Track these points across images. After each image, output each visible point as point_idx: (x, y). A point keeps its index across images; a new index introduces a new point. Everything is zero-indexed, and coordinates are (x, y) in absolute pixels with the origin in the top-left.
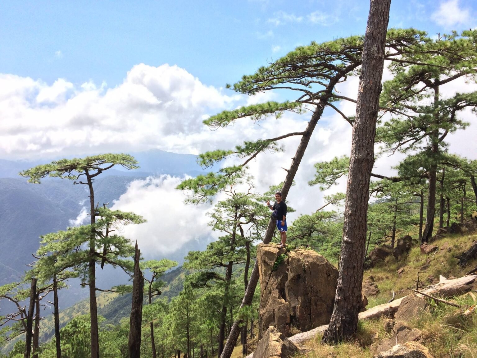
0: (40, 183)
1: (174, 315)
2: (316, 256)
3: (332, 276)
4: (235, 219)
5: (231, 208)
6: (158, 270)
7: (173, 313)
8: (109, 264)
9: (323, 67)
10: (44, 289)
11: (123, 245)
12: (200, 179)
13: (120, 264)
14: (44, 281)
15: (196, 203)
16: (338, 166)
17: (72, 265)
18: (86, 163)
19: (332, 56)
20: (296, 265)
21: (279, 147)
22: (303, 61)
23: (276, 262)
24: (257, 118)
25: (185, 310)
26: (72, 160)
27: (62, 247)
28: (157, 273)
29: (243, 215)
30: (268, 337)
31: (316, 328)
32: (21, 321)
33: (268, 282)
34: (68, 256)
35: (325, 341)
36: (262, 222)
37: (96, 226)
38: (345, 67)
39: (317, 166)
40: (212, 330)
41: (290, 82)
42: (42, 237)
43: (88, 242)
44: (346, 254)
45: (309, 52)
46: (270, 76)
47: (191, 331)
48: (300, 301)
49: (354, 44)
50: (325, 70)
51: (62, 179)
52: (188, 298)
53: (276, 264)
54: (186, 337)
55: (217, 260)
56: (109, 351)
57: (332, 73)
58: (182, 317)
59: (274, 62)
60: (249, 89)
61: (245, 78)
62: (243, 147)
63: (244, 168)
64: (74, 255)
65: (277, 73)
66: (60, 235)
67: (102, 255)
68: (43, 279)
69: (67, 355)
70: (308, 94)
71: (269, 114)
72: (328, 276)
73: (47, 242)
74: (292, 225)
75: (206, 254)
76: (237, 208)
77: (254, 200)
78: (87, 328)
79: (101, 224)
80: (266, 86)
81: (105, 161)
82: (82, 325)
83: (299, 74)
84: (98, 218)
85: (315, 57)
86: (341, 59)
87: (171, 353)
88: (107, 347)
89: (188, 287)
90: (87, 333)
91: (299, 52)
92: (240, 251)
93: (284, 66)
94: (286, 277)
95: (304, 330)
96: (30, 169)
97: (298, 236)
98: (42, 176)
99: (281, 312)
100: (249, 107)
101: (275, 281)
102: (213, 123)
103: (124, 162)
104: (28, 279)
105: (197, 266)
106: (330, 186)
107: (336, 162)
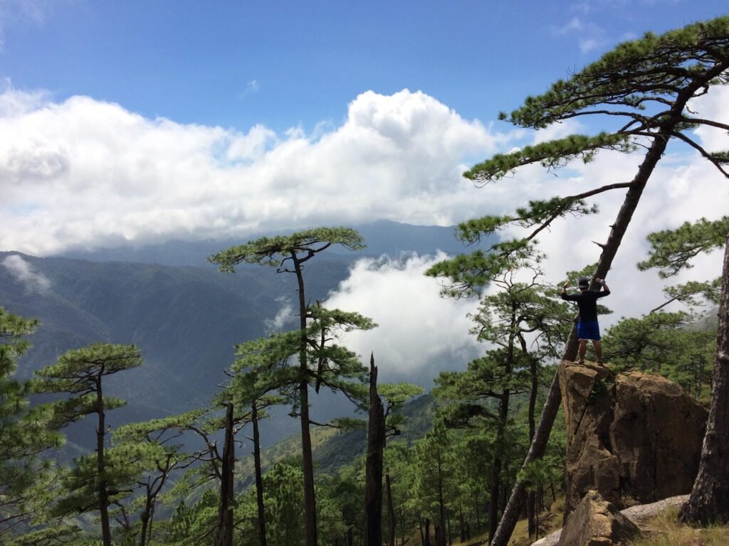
0: (234, 272)
1: (419, 466)
2: (664, 383)
3: (693, 416)
4: (512, 323)
5: (506, 306)
6: (394, 398)
7: (417, 463)
8: (326, 387)
9: (665, 73)
10: (240, 419)
11: (345, 360)
12: (462, 261)
13: (342, 387)
14: (241, 407)
15: (456, 297)
16: (691, 237)
17: (277, 387)
18: (293, 242)
19: (682, 54)
20: (630, 396)
21: (589, 207)
22: (630, 67)
23: (593, 392)
24: (552, 164)
25: (435, 460)
26: (274, 238)
27: (264, 360)
28: (393, 403)
29: (525, 318)
30: (588, 506)
31: (667, 499)
32: (210, 462)
33: (580, 423)
34: (272, 374)
35: (684, 520)
36: (558, 329)
37: (307, 332)
38: (704, 71)
39: (652, 238)
40: (477, 492)
41: (605, 102)
42: (237, 347)
43: (298, 355)
44: (722, 381)
45: (640, 50)
46: (572, 95)
47: (445, 492)
48: (637, 454)
49: (721, 31)
50: (669, 78)
51: (261, 266)
52: (440, 442)
53: (593, 394)
54: (437, 500)
55: (484, 386)
56: (327, 513)
57: (680, 83)
58: (431, 471)
59: (579, 71)
60: (535, 119)
61: (530, 100)
62: (529, 209)
63: (530, 243)
64: (280, 373)
65: (584, 89)
66: (261, 344)
67: (316, 373)
68: (239, 404)
69: (272, 512)
70: (639, 120)
71: (573, 155)
72: (686, 417)
73: (244, 353)
74: (606, 334)
75: (467, 378)
76: (515, 307)
77: (542, 295)
78: (296, 476)
79: (314, 329)
80: (563, 112)
81: (319, 239)
82: (290, 472)
83: (621, 87)
84: (309, 320)
85: (650, 58)
86: (698, 58)
87: (414, 522)
88: (325, 506)
89: (440, 425)
90: (297, 484)
91: (623, 52)
92: (520, 373)
93: (597, 77)
94: (611, 415)
95: (644, 502)
96: (220, 253)
97: (620, 353)
98: (236, 262)
99: (605, 470)
100: (539, 146)
101: (593, 421)
102: (480, 175)
103: (345, 241)
104: (219, 404)
105: (453, 394)
106: (677, 270)
107: (688, 229)
